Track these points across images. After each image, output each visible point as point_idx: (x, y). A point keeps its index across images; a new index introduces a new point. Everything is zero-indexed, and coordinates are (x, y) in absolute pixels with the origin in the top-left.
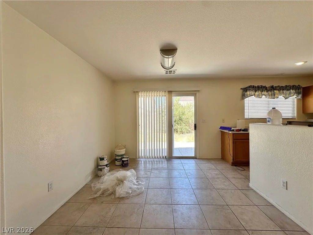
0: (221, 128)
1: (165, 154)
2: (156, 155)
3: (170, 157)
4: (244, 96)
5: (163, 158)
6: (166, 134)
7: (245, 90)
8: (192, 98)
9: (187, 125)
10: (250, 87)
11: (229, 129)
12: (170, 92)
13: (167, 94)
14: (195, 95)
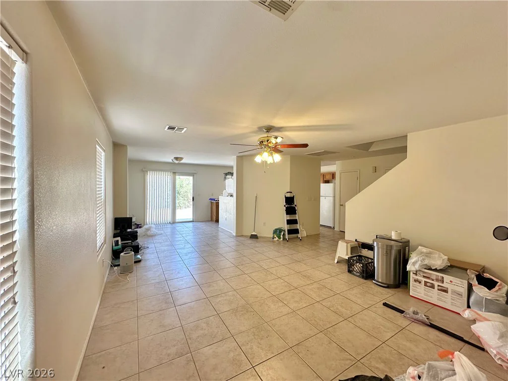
0: (210, 199)
1: (169, 219)
2: (166, 222)
3: (174, 222)
4: (225, 178)
5: (168, 223)
6: (170, 209)
7: (226, 174)
8: (191, 178)
9: (186, 198)
10: (229, 173)
11: (214, 200)
12: (174, 173)
13: (171, 174)
14: (193, 176)
